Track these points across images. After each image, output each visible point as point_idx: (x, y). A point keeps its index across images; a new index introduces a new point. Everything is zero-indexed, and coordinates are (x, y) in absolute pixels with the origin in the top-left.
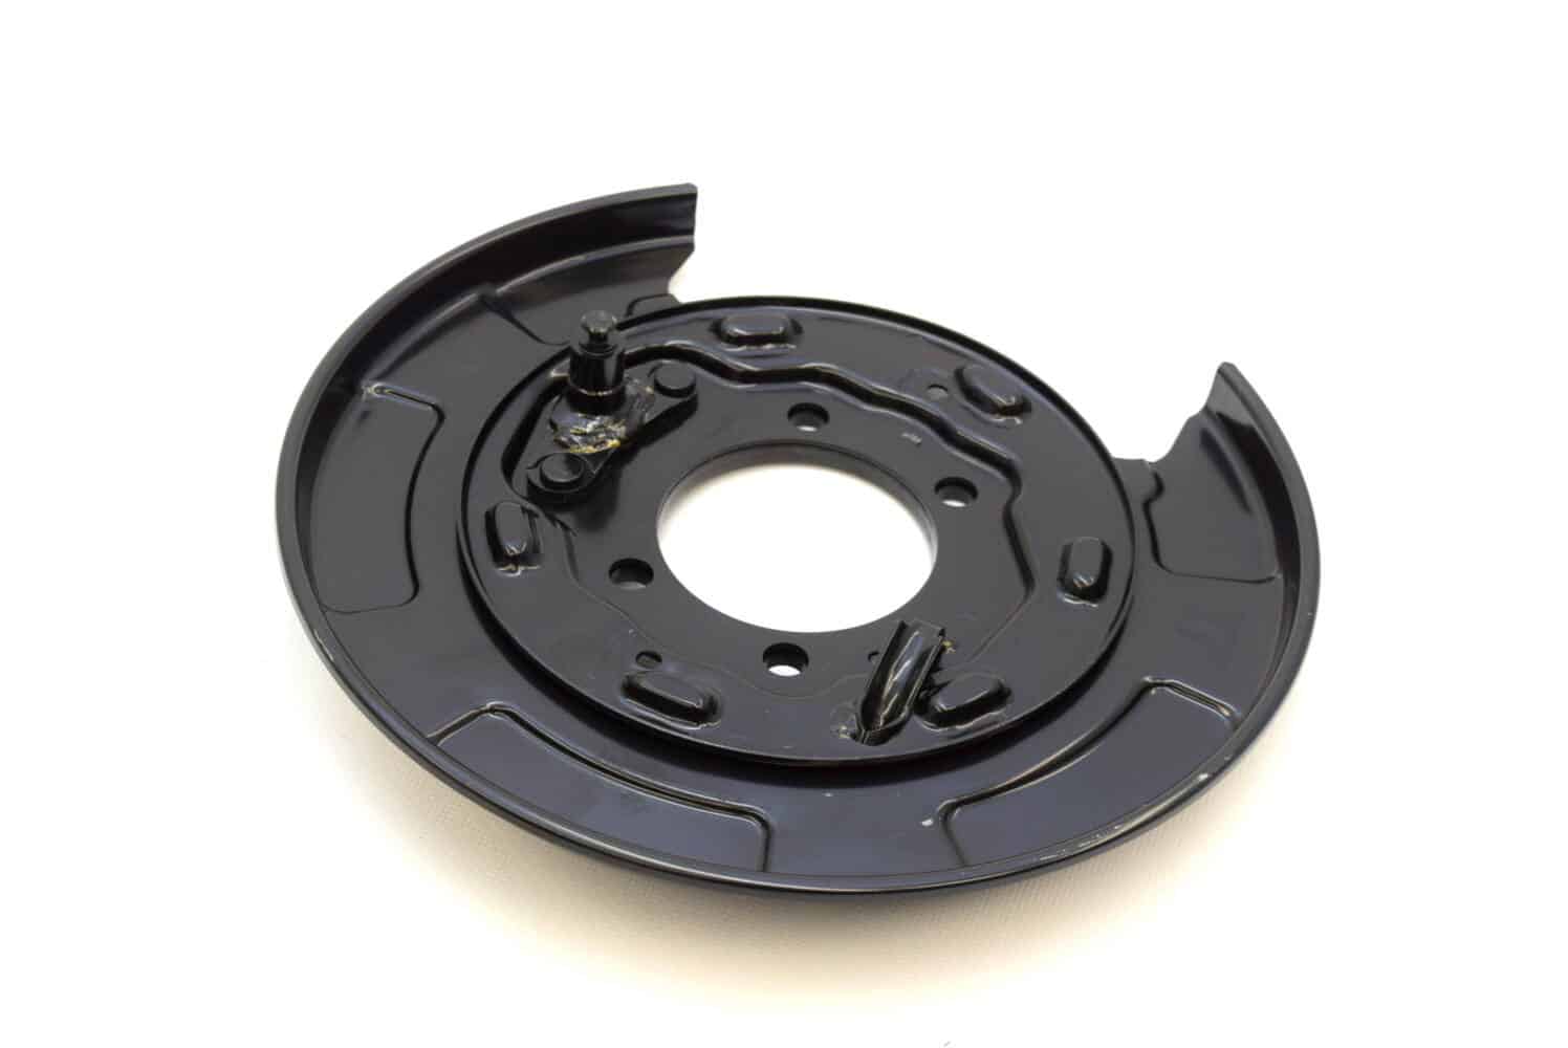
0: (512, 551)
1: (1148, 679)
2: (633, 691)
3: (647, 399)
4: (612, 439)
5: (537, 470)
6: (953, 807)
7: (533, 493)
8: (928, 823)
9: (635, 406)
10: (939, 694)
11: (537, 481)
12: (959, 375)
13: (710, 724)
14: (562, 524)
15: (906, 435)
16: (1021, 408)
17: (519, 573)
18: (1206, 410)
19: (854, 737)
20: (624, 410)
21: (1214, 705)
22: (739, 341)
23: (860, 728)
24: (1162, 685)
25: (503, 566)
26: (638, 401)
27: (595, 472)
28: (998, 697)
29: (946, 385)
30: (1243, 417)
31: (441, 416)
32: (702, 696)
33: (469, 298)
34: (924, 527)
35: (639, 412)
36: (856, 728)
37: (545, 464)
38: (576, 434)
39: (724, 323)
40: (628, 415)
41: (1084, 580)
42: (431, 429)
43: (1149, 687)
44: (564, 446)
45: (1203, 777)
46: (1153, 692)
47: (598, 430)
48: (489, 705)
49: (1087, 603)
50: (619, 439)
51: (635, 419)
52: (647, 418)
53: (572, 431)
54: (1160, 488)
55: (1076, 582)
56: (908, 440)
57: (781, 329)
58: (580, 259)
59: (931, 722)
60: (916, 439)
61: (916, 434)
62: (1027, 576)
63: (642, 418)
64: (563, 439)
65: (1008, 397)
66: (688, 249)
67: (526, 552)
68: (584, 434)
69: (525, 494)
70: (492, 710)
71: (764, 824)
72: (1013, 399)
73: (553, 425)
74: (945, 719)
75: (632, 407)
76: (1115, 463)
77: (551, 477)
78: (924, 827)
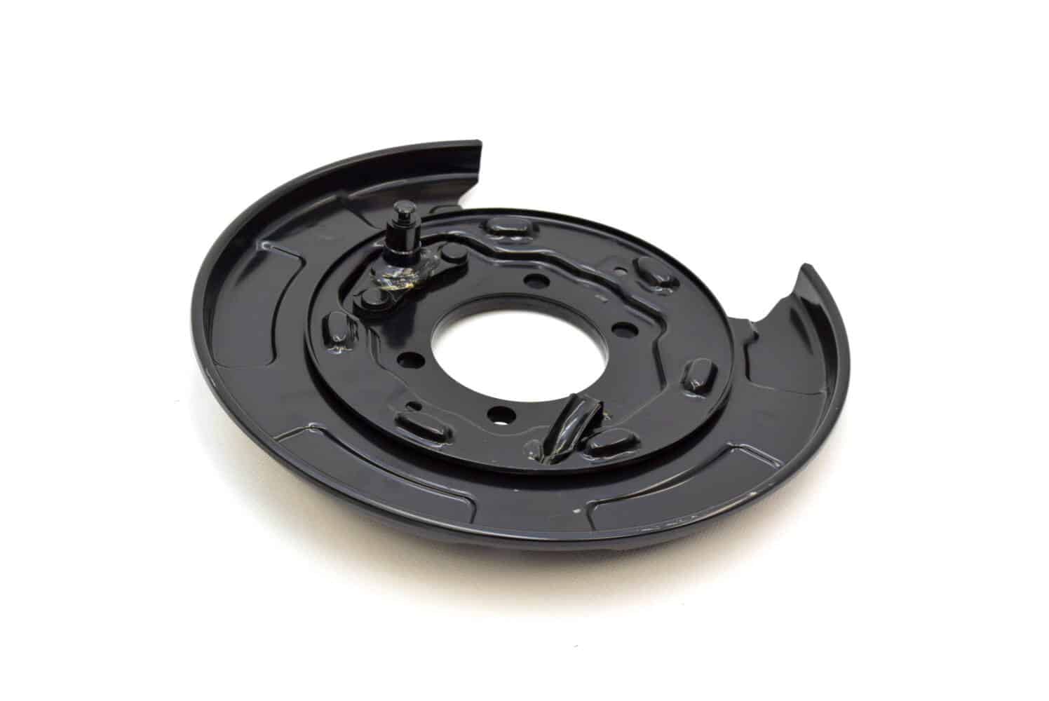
0: (336, 339)
1: (730, 444)
2: (401, 422)
3: (434, 263)
4: (409, 283)
5: (359, 298)
6: (595, 504)
7: (357, 311)
8: (577, 511)
9: (426, 265)
10: (594, 438)
11: (359, 304)
12: (635, 262)
13: (447, 444)
14: (372, 331)
15: (597, 296)
16: (673, 284)
17: (340, 352)
18: (793, 295)
19: (537, 459)
20: (419, 265)
21: (771, 461)
22: (499, 233)
23: (541, 455)
24: (738, 447)
25: (331, 348)
26: (428, 263)
27: (396, 301)
28: (632, 443)
29: (626, 268)
30: (815, 299)
31: (304, 263)
32: (444, 427)
33: (331, 198)
34: (601, 348)
35: (429, 269)
36: (539, 455)
37: (364, 294)
38: (386, 278)
39: (489, 222)
40: (421, 270)
41: (697, 383)
42: (296, 270)
43: (731, 448)
44: (378, 284)
45: (753, 494)
46: (733, 451)
47: (401, 276)
48: (310, 425)
49: (699, 396)
50: (414, 283)
51: (425, 272)
52: (433, 273)
53: (384, 276)
54: (756, 337)
55: (692, 383)
56: (599, 300)
57: (525, 228)
58: (404, 181)
59: (588, 454)
60: (604, 299)
61: (604, 296)
62: (662, 380)
63: (429, 272)
64: (379, 280)
65: (665, 277)
66: (474, 181)
67: (346, 339)
68: (391, 278)
69: (351, 310)
70: (311, 428)
71: (472, 502)
72: (668, 278)
73: (373, 273)
74: (596, 453)
75: (424, 265)
76: (729, 320)
77: (368, 302)
78: (573, 513)
